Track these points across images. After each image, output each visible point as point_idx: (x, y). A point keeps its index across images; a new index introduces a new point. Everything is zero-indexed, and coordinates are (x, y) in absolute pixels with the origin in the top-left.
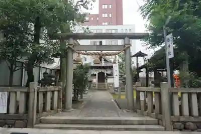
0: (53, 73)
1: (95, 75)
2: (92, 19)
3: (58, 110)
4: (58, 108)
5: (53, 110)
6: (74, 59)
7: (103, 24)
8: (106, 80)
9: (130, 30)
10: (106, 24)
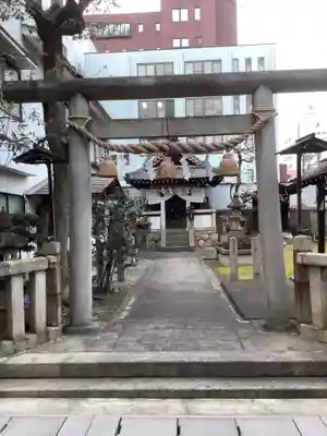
0: (29, 210)
1: (157, 207)
2: (141, 28)
3: (47, 333)
4: (49, 324)
5: (34, 332)
6: (92, 160)
7: (176, 43)
8: (192, 219)
9: (261, 60)
10: (186, 42)
